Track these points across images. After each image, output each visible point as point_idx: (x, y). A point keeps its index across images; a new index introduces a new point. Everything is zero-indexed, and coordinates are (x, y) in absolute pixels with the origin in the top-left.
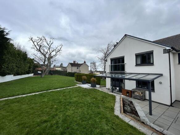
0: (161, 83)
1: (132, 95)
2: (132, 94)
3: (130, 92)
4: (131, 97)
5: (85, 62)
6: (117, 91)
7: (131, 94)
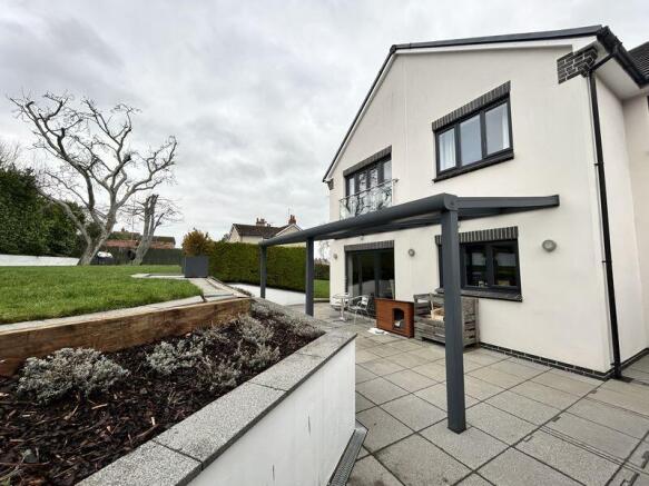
0: (550, 247)
1: (416, 325)
2: (416, 318)
3: (406, 310)
4: (412, 336)
6: (359, 312)
7: (412, 322)
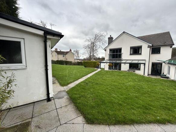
5: (71, 50)
